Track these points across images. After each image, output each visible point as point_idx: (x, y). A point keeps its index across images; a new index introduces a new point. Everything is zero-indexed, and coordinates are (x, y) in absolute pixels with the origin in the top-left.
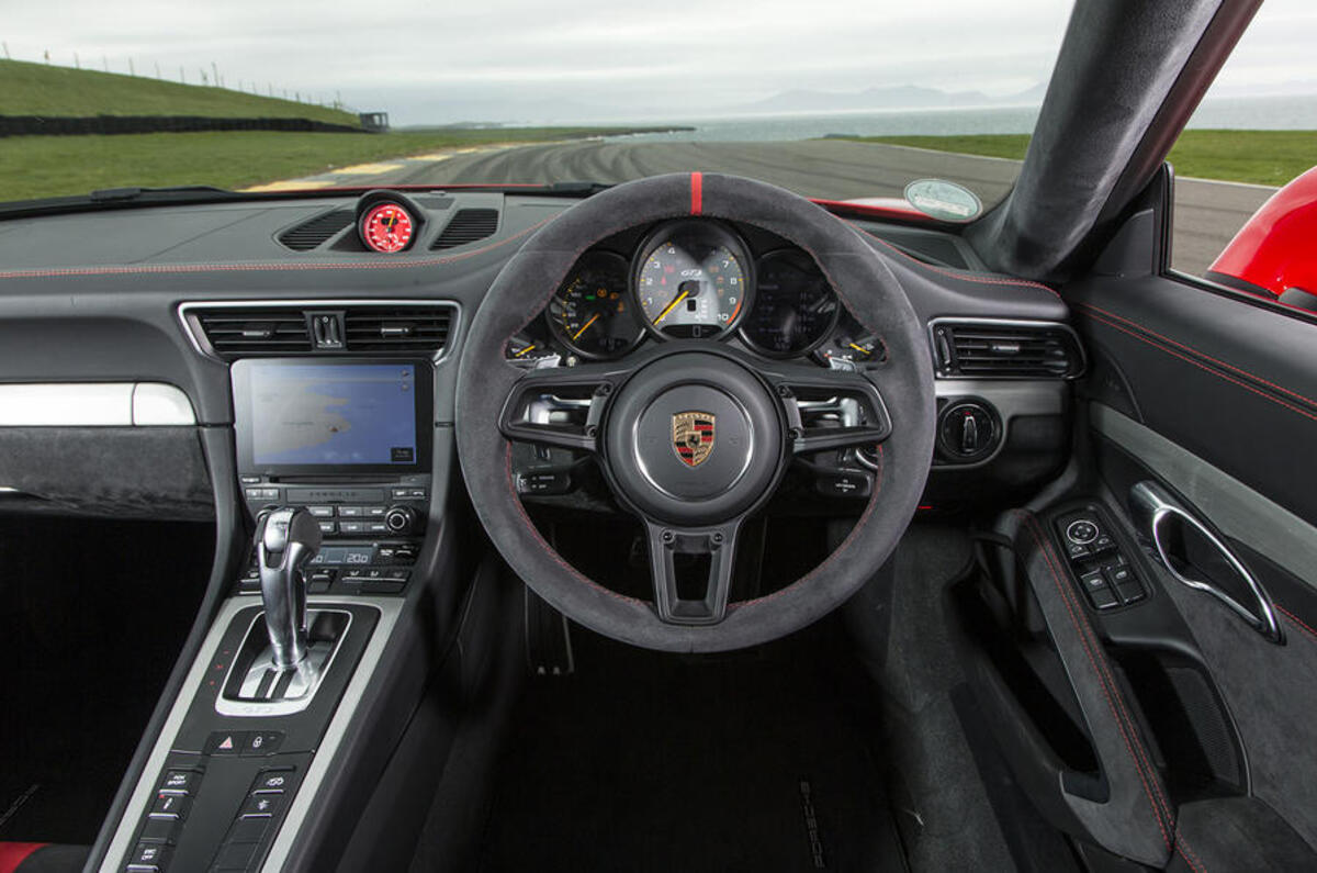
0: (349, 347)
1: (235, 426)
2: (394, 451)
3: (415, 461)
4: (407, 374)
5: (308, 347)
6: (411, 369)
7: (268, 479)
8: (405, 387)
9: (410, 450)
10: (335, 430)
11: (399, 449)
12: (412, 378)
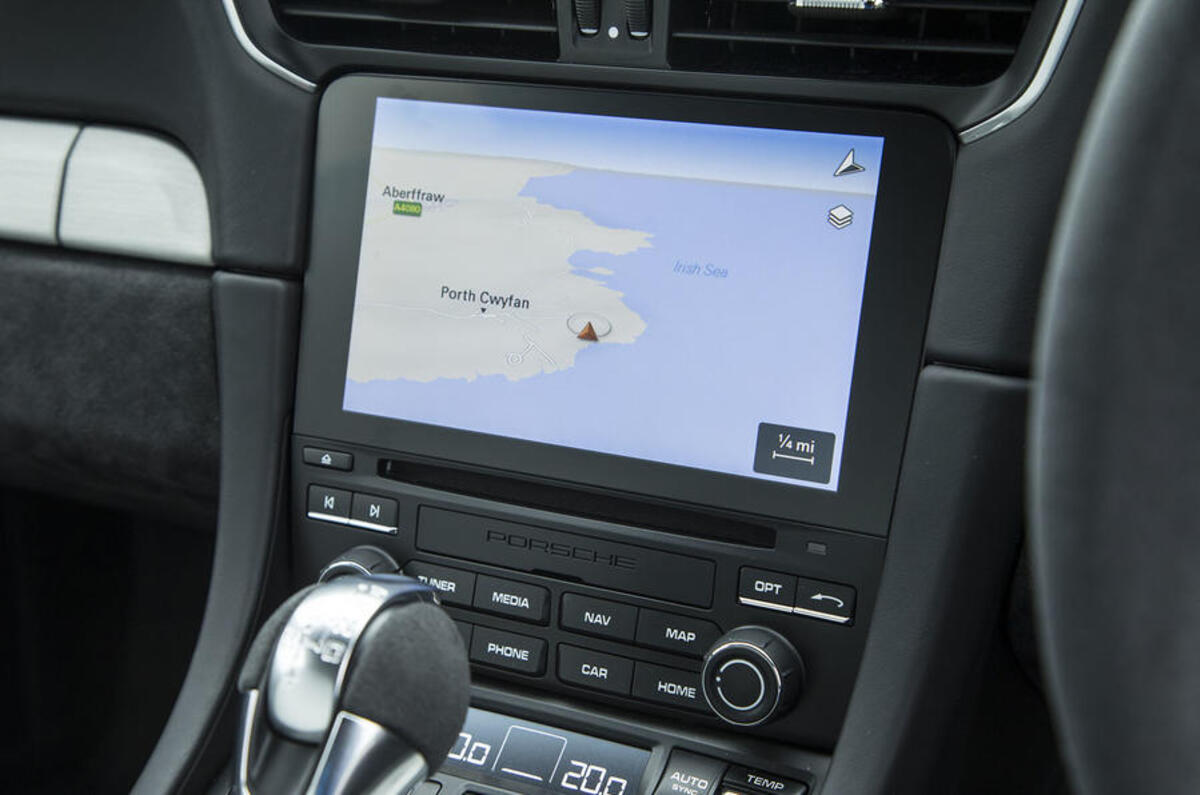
0: (681, 55)
1: (309, 280)
2: (768, 434)
3: (832, 486)
4: (852, 169)
5: (547, 47)
6: (869, 150)
7: (373, 463)
8: (841, 213)
9: (824, 440)
10: (589, 335)
11: (786, 430)
12: (867, 185)
